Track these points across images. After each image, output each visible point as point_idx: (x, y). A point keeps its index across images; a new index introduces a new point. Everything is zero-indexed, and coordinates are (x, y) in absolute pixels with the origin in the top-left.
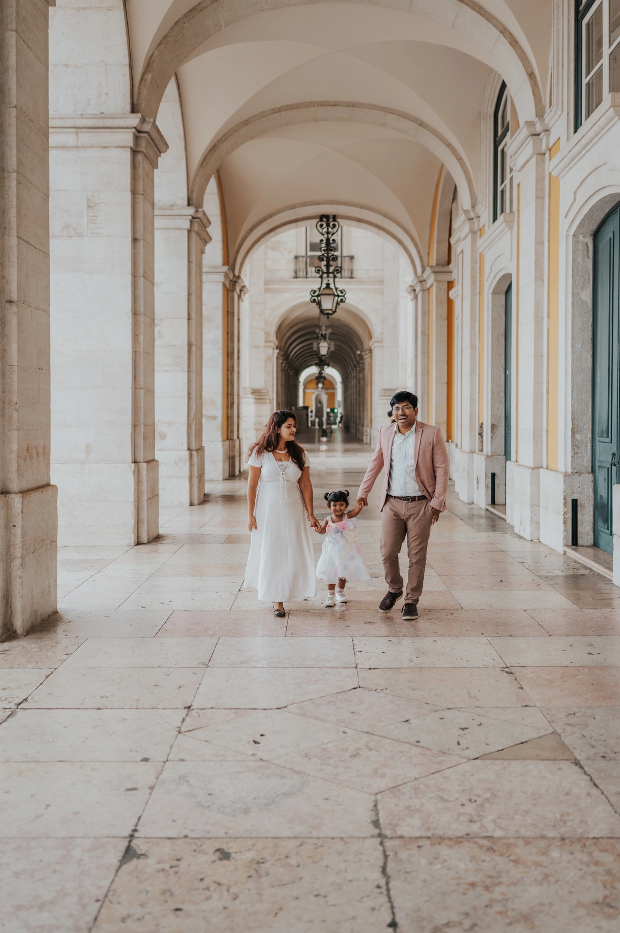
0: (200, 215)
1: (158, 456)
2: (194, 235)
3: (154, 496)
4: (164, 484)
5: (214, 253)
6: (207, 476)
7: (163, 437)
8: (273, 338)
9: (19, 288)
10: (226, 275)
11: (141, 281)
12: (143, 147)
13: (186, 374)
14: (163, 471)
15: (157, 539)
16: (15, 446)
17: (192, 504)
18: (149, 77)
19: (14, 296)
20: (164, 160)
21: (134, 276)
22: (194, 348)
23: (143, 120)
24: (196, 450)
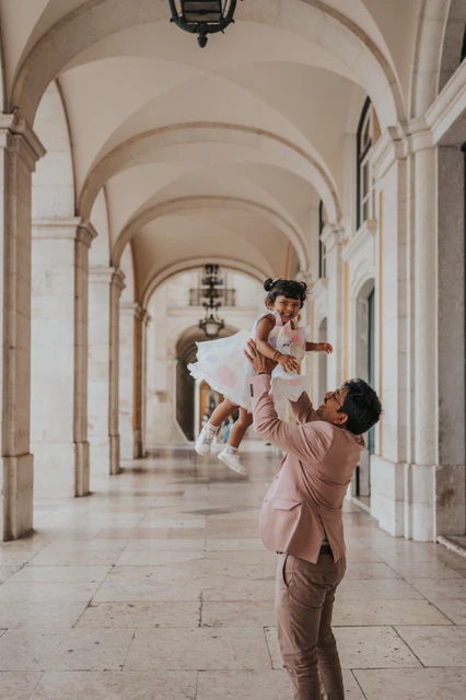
0: (118, 272)
1: (89, 439)
2: (114, 287)
3: (87, 466)
4: (92, 459)
5: (128, 295)
6: (122, 455)
7: (92, 427)
8: (174, 351)
9: (17, 340)
10: (137, 310)
11: (80, 324)
12: (82, 237)
13: (107, 383)
14: (93, 450)
15: (88, 494)
16: (13, 430)
17: (111, 474)
18: (86, 192)
19: (14, 344)
20: (95, 243)
21: (76, 321)
22: (113, 365)
23: (82, 221)
24: (114, 436)
